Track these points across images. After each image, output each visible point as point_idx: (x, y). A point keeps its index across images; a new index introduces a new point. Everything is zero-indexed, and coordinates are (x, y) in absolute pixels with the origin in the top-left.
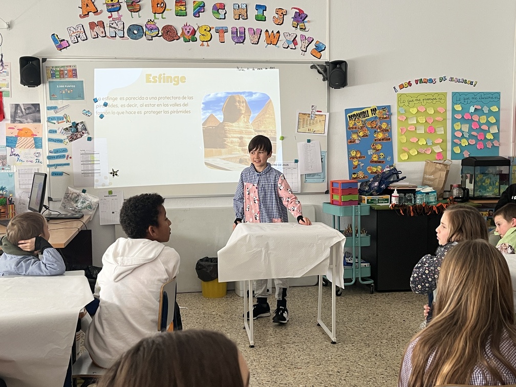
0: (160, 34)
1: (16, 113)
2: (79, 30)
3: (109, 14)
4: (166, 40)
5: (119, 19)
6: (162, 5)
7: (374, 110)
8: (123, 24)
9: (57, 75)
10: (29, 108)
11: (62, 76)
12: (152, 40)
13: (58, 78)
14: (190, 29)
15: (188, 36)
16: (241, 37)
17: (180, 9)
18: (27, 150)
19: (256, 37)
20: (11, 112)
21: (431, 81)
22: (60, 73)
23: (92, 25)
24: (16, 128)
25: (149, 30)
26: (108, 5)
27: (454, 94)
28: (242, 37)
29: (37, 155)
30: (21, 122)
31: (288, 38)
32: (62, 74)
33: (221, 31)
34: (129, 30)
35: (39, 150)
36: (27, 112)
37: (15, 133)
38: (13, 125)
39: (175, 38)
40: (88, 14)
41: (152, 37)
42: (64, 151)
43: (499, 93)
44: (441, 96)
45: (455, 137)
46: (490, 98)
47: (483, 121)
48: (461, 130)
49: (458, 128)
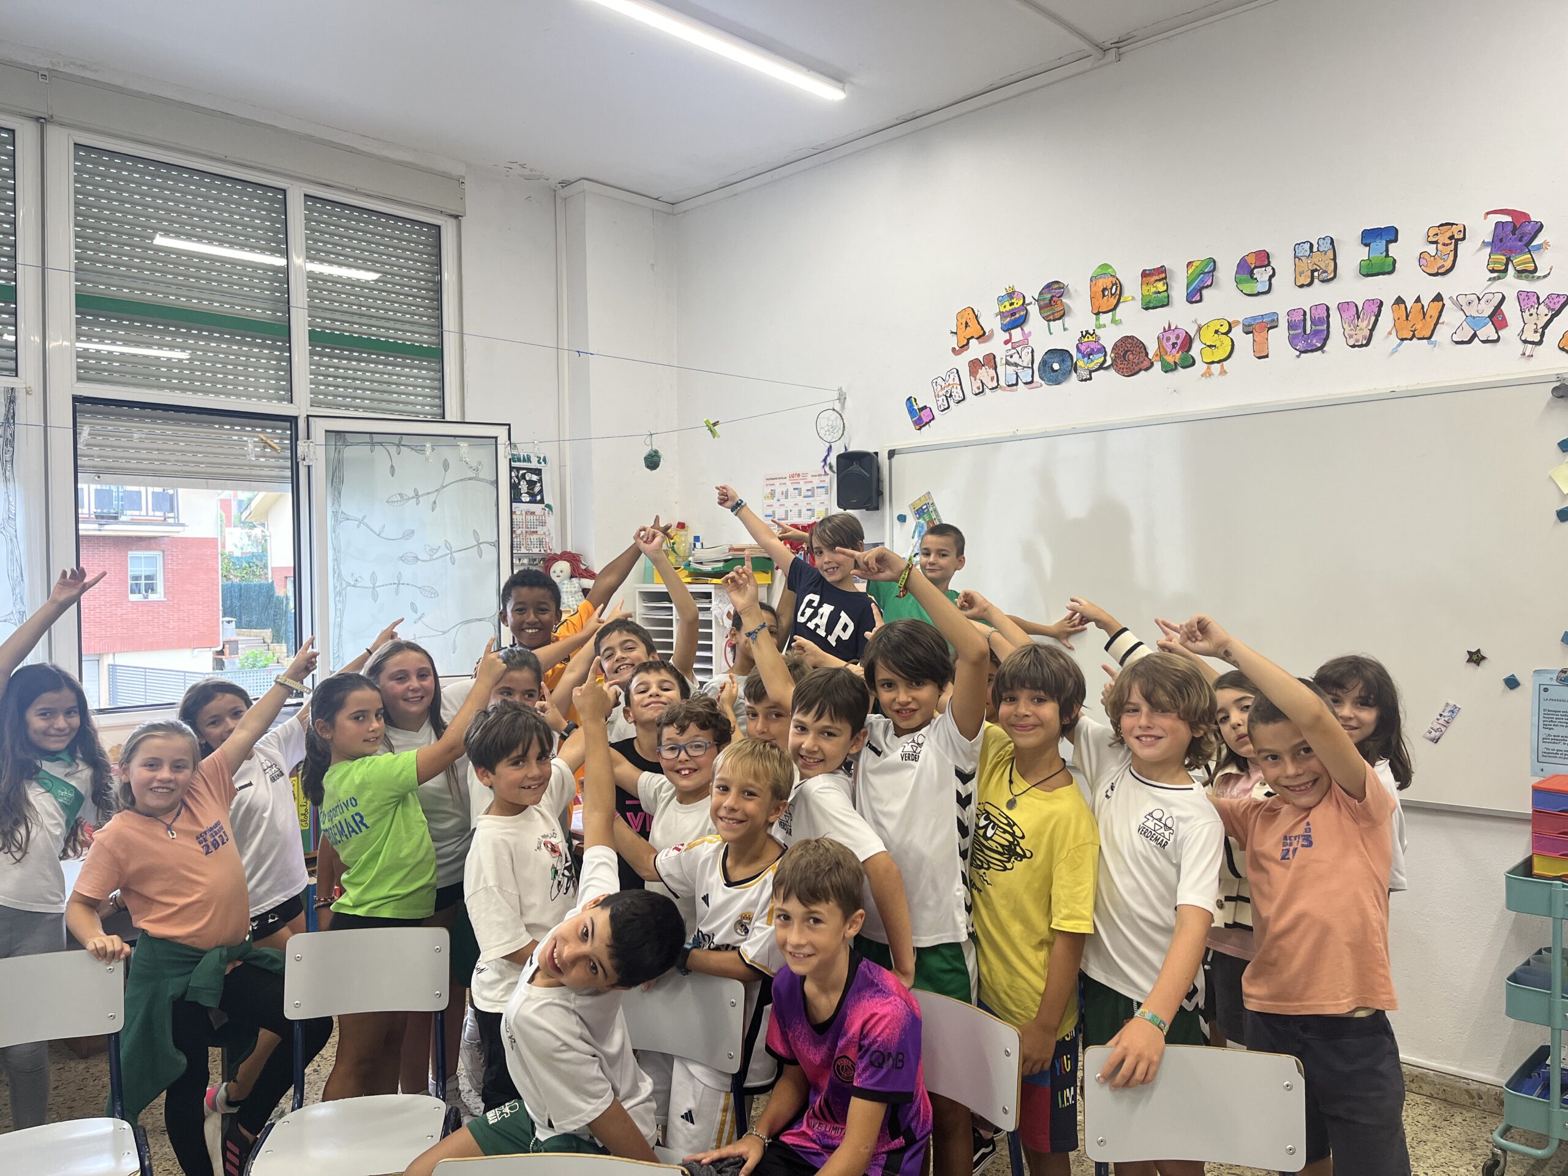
0: (1109, 362)
2: (951, 381)
3: (1006, 336)
4: (1122, 374)
5: (1025, 342)
6: (1113, 291)
8: (1033, 351)
12: (1090, 379)
14: (1178, 337)
15: (1173, 355)
16: (1316, 333)
17: (1153, 290)
19: (1363, 325)
23: (975, 366)
25: (1084, 357)
26: (1002, 315)
28: (1319, 332)
31: (1472, 311)
34: (1044, 363)
39: (1142, 366)
40: (968, 343)
41: (1091, 372)
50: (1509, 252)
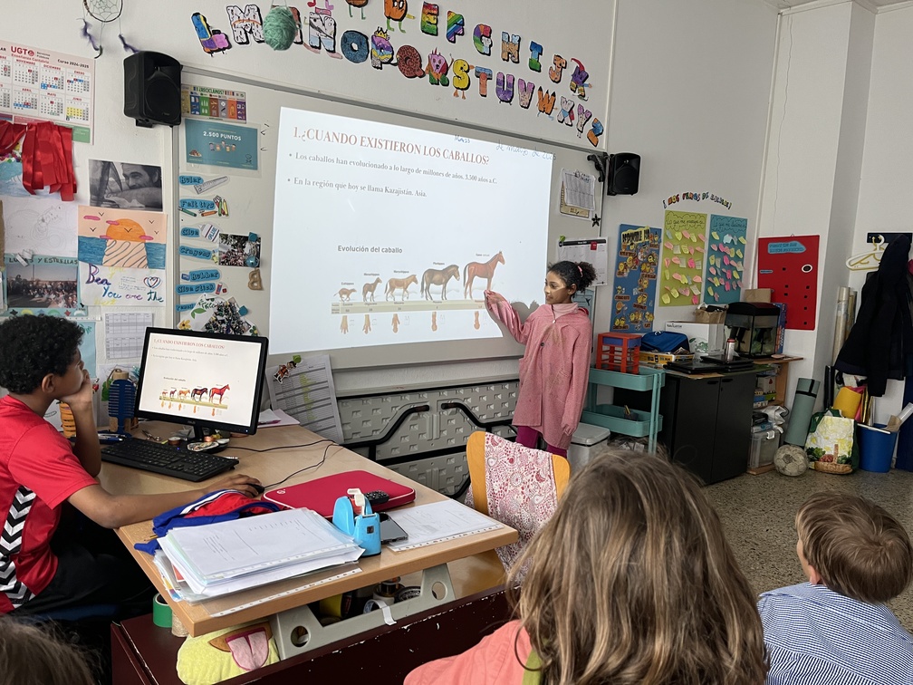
0: (395, 61)
1: (103, 182)
2: (251, 17)
4: (404, 73)
5: (328, 12)
6: (401, 5)
7: (647, 232)
8: (335, 25)
9: (205, 108)
10: (135, 175)
11: (214, 112)
12: (381, 68)
13: (204, 114)
14: (440, 62)
15: (437, 74)
17: (427, 19)
18: (127, 272)
19: (527, 96)
20: (92, 180)
21: (695, 197)
22: (209, 104)
24: (103, 219)
25: (377, 48)
27: (713, 217)
28: (509, 91)
29: (152, 283)
30: (115, 205)
32: (214, 107)
33: (484, 75)
34: (344, 39)
35: (156, 273)
36: (131, 182)
37: (100, 230)
38: (95, 211)
39: (417, 73)
41: (382, 63)
42: (212, 276)
43: (746, 220)
44: (701, 219)
45: (709, 273)
46: (739, 226)
47: (732, 256)
48: (715, 266)
49: (712, 263)
50: (577, 82)
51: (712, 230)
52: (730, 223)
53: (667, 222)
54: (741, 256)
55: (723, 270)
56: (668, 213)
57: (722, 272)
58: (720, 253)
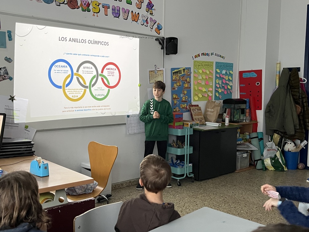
0: (66, 2)
7: (184, 70)
12: (60, 6)
14: (86, 2)
21: (208, 55)
27: (216, 63)
28: (118, 13)
31: (143, 18)
33: (106, 7)
43: (233, 64)
44: (211, 64)
45: (216, 87)
46: (229, 66)
47: (227, 79)
48: (219, 84)
49: (217, 82)
50: (149, 8)
51: (216, 68)
52: (225, 65)
53: (195, 65)
54: (231, 79)
55: (223, 85)
56: (195, 62)
57: (222, 86)
58: (221, 78)
